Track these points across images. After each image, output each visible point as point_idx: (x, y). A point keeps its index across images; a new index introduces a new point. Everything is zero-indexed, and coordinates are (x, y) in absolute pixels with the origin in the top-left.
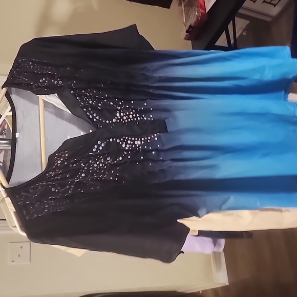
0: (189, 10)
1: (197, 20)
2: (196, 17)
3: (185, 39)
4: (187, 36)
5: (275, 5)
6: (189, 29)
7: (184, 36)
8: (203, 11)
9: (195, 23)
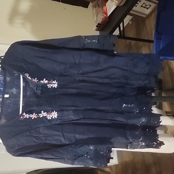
0: (98, 14)
1: (103, 21)
2: (102, 18)
3: (96, 30)
4: (97, 29)
5: (148, 9)
6: (98, 25)
7: (95, 29)
8: (106, 16)
9: (101, 22)
